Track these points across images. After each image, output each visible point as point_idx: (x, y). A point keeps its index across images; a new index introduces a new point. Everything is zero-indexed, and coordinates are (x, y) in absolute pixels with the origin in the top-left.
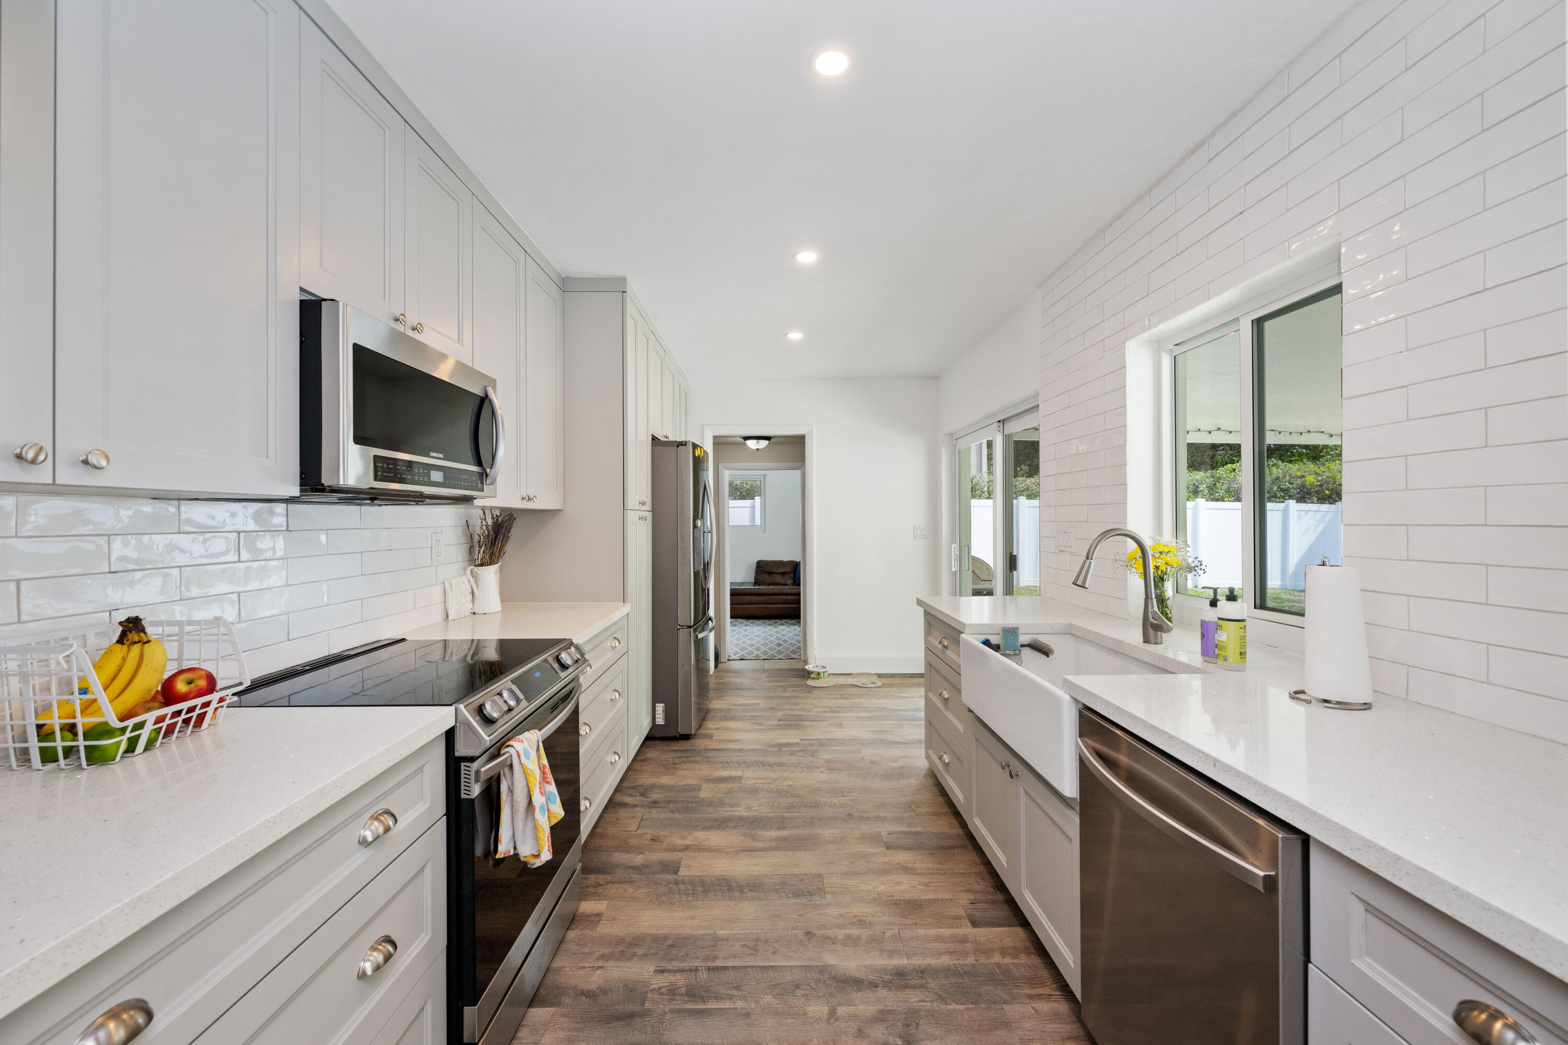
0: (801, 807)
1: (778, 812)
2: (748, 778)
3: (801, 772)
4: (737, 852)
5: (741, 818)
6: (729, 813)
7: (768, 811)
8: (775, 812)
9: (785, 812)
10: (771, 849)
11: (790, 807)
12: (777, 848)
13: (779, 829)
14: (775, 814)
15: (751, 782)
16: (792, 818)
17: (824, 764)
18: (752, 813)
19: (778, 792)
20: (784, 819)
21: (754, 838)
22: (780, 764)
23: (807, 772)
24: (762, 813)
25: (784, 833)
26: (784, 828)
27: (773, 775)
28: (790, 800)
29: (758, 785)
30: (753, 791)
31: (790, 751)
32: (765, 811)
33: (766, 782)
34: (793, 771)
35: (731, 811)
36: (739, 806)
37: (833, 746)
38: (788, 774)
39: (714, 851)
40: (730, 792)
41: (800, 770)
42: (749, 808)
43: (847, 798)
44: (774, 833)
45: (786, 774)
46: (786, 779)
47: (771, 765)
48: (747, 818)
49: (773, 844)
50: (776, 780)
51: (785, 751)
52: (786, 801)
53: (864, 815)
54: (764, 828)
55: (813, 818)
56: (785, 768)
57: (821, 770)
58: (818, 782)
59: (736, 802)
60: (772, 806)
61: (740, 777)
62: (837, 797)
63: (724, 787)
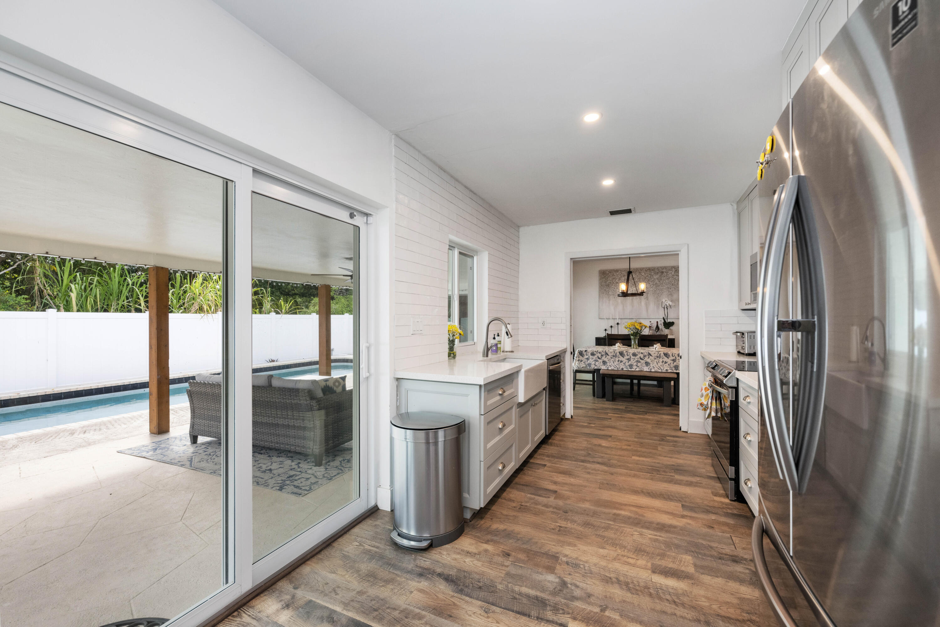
0: (598, 527)
1: (618, 526)
2: (645, 568)
3: (586, 562)
4: (647, 508)
5: (648, 528)
6: (658, 534)
7: (625, 529)
8: (620, 526)
9: (612, 525)
10: (626, 505)
11: (607, 528)
12: (621, 504)
13: (618, 515)
14: (621, 525)
15: (641, 562)
16: (608, 520)
17: (558, 567)
18: (638, 529)
19: (614, 544)
20: (614, 520)
21: (636, 513)
22: (607, 580)
23: (580, 560)
24: (630, 528)
25: (615, 511)
26: (614, 514)
27: (617, 565)
28: (606, 534)
29: (633, 556)
30: (639, 551)
31: (589, 604)
32: (628, 529)
33: (625, 559)
34: (595, 565)
35: (656, 535)
36: (650, 539)
37: (528, 596)
38: (602, 563)
39: (662, 511)
40: (663, 556)
41: (586, 565)
42: (641, 535)
43: (559, 524)
44: (623, 513)
45: (603, 563)
46: (604, 557)
47: (619, 582)
48: (642, 527)
49: (624, 507)
50: (615, 559)
51: (596, 605)
52: (610, 534)
53: (555, 510)
54: (629, 518)
55: (592, 516)
56: (602, 572)
57: (564, 559)
58: (575, 546)
59: (654, 543)
60: (622, 533)
61: (654, 572)
62: (566, 528)
63: (668, 563)
